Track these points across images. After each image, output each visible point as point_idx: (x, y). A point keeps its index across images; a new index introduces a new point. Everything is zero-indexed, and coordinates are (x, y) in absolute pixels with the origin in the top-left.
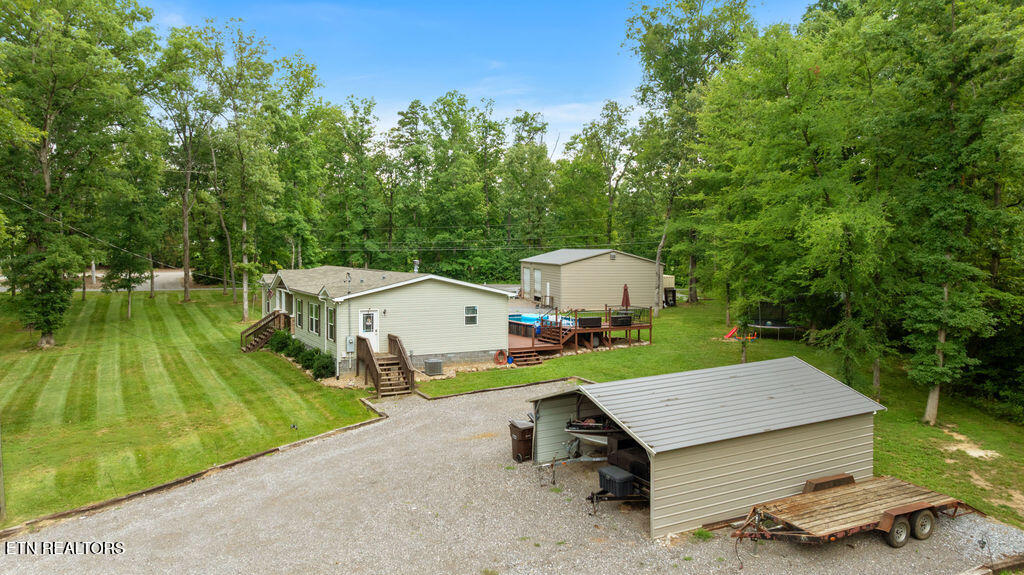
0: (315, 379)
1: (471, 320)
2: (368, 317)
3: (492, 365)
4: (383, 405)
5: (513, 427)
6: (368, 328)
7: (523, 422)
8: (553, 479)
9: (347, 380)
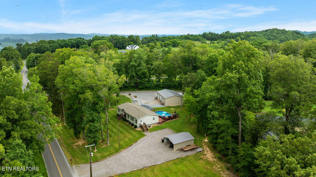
0: (135, 128)
1: (154, 119)
2: (141, 121)
3: (156, 125)
4: (145, 133)
5: (162, 140)
6: (141, 122)
7: (163, 139)
8: (166, 145)
9: (139, 129)
